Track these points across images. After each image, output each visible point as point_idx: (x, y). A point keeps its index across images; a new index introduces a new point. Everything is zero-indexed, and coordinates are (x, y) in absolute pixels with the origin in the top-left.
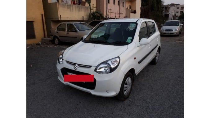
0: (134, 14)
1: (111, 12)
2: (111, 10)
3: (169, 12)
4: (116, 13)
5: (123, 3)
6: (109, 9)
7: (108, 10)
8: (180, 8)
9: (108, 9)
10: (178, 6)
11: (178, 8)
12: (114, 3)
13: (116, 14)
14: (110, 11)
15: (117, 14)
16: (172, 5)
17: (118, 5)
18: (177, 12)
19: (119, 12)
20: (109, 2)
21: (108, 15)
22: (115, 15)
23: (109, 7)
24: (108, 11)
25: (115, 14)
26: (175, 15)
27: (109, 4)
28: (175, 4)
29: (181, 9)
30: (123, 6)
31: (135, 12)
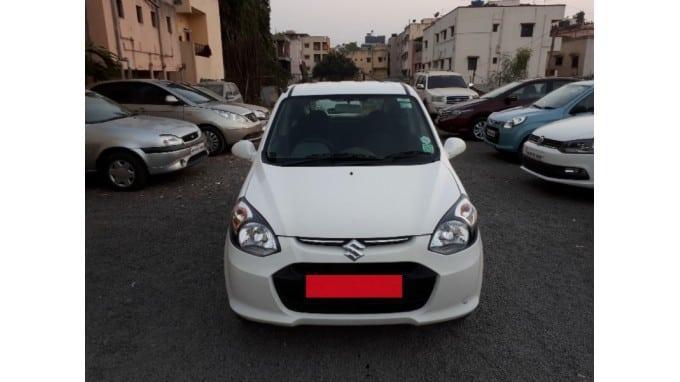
0: (204, 58)
1: (133, 51)
2: (132, 40)
3: (287, 54)
4: (150, 54)
5: (168, 19)
6: (127, 39)
7: (121, 42)
8: (312, 46)
9: (123, 38)
10: (306, 40)
11: (307, 45)
12: (140, 19)
13: (150, 59)
14: (128, 45)
15: (153, 56)
16: (292, 35)
17: (154, 25)
18: (307, 57)
19: (158, 52)
20: (121, 15)
21: (125, 60)
22: (148, 62)
23: (125, 33)
24: (122, 46)
25: (147, 56)
26: (304, 63)
27: (121, 21)
28: (297, 33)
29: (315, 49)
30: (170, 31)
31: (206, 52)
